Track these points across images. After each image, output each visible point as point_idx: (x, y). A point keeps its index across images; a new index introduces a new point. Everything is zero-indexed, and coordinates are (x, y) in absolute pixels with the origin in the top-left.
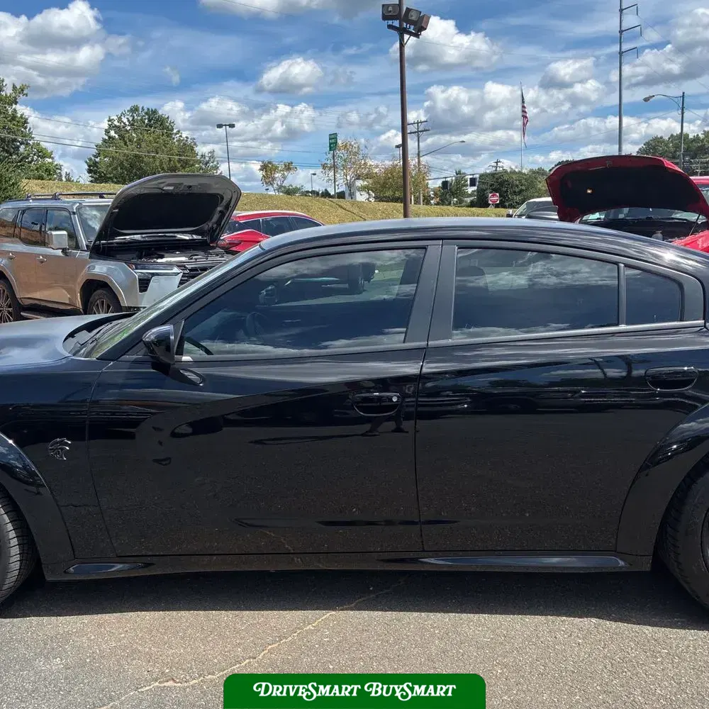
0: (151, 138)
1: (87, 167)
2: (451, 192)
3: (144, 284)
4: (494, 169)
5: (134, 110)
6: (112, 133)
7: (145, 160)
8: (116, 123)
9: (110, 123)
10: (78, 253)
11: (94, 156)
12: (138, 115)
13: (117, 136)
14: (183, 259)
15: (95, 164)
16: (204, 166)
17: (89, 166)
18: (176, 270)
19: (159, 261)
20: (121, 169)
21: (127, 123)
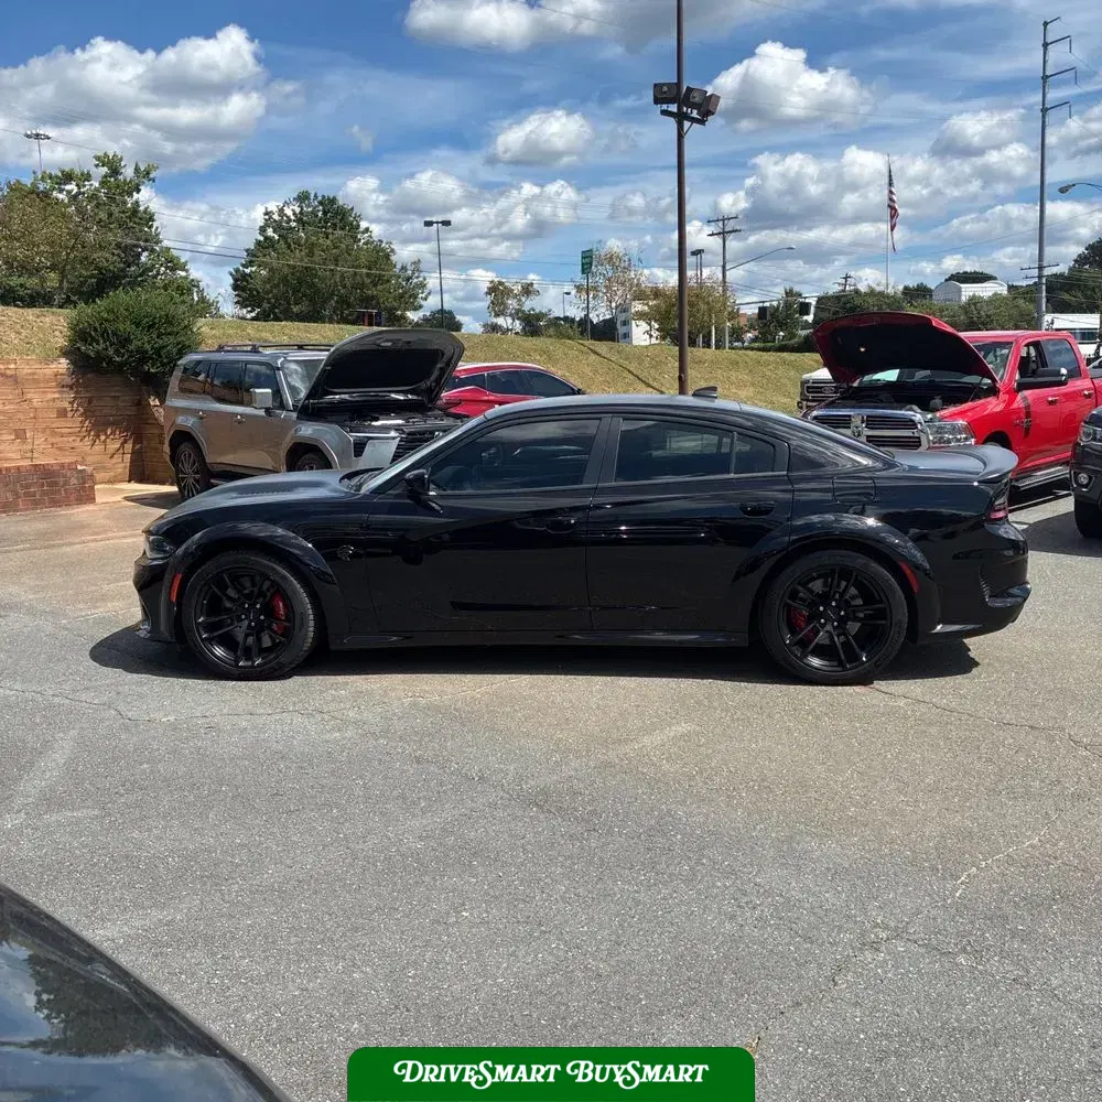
0: (329, 242)
1: (232, 281)
2: (778, 321)
3: (359, 448)
4: (841, 288)
5: (303, 198)
6: (270, 232)
7: (319, 273)
8: (276, 217)
9: (267, 217)
10: (283, 414)
11: (243, 266)
12: (308, 206)
13: (277, 237)
14: (400, 422)
15: (244, 276)
16: (404, 283)
17: (236, 280)
18: (393, 434)
19: (374, 423)
20: (284, 285)
21: (293, 218)
